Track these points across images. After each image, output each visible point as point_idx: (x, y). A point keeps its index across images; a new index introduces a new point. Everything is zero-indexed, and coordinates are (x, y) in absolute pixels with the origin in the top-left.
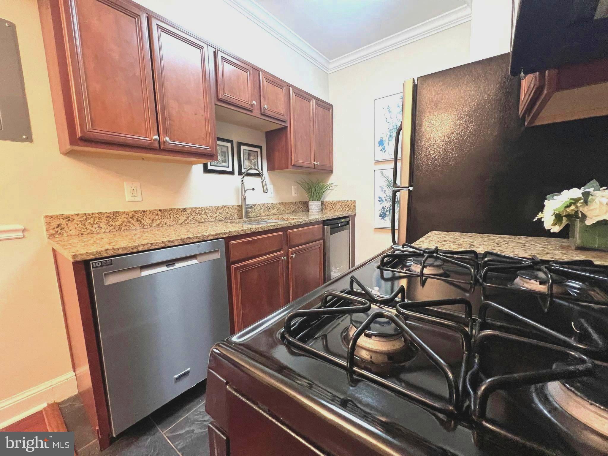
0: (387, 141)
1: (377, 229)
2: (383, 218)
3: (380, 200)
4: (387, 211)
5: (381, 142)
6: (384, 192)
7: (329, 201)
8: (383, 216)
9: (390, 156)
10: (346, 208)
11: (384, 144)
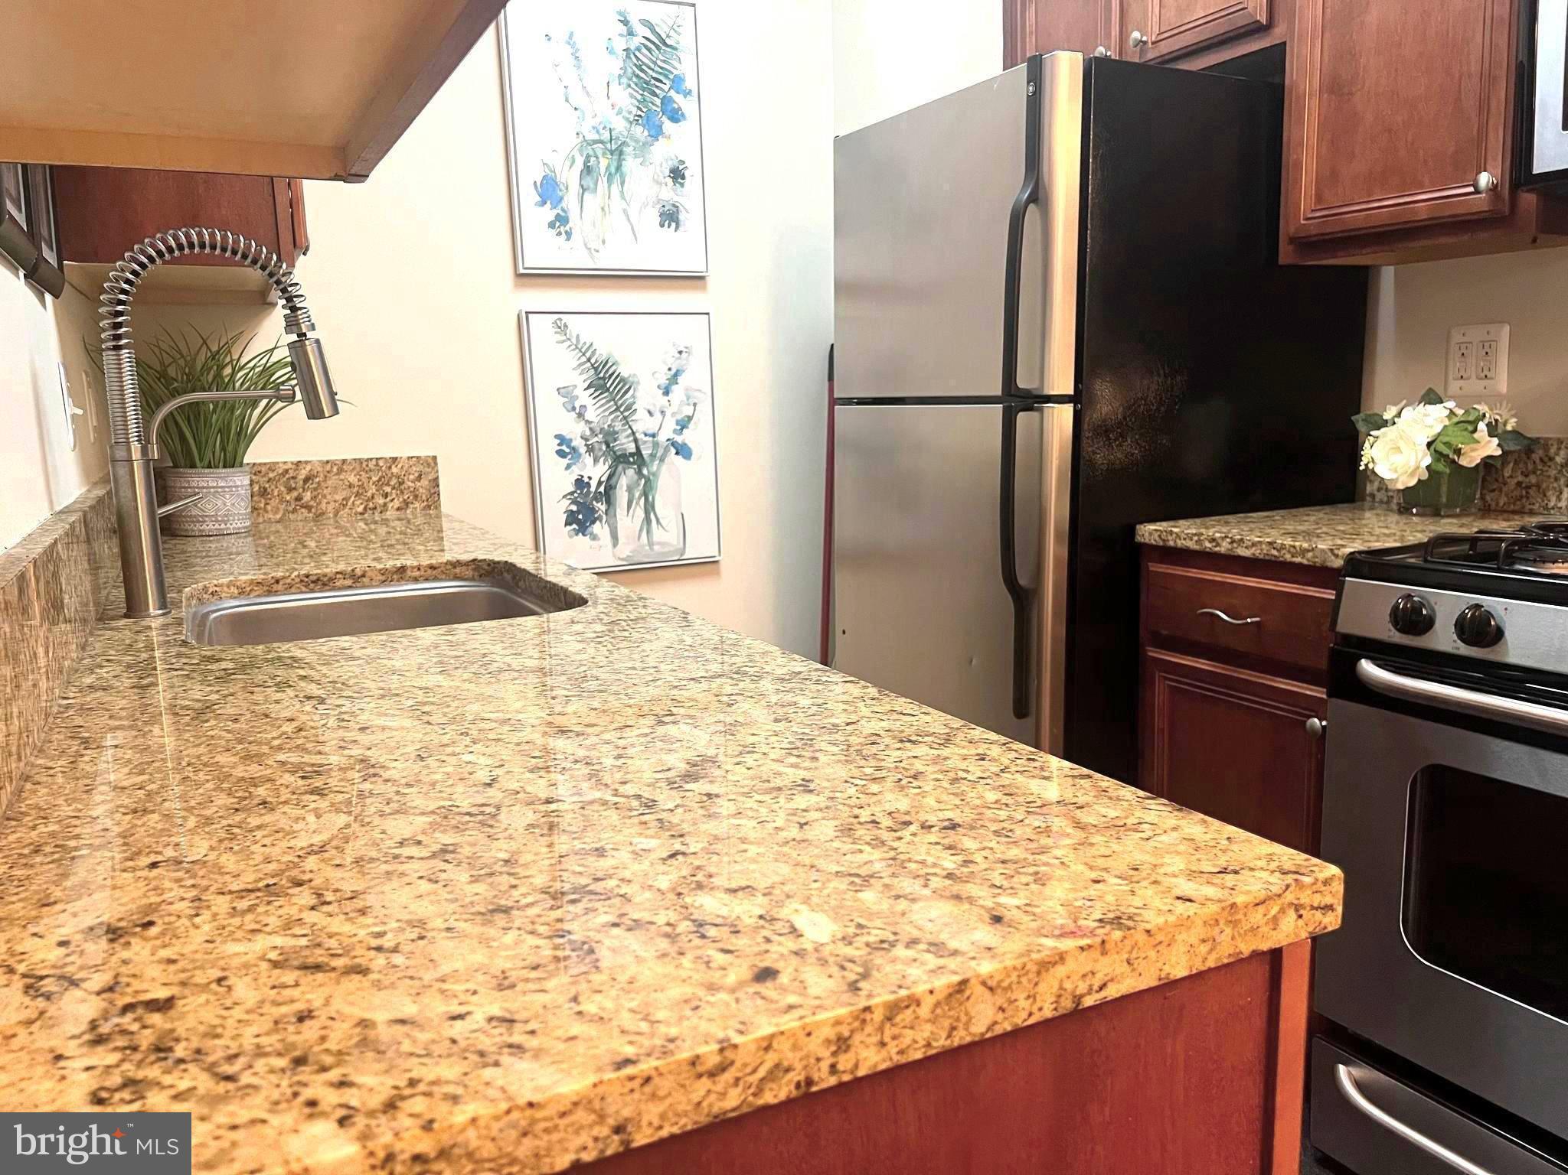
0: (575, 188)
2: (583, 529)
3: (566, 450)
4: (597, 497)
5: (549, 190)
6: (580, 415)
7: (272, 466)
8: (581, 519)
9: (592, 258)
10: (386, 495)
11: (561, 199)
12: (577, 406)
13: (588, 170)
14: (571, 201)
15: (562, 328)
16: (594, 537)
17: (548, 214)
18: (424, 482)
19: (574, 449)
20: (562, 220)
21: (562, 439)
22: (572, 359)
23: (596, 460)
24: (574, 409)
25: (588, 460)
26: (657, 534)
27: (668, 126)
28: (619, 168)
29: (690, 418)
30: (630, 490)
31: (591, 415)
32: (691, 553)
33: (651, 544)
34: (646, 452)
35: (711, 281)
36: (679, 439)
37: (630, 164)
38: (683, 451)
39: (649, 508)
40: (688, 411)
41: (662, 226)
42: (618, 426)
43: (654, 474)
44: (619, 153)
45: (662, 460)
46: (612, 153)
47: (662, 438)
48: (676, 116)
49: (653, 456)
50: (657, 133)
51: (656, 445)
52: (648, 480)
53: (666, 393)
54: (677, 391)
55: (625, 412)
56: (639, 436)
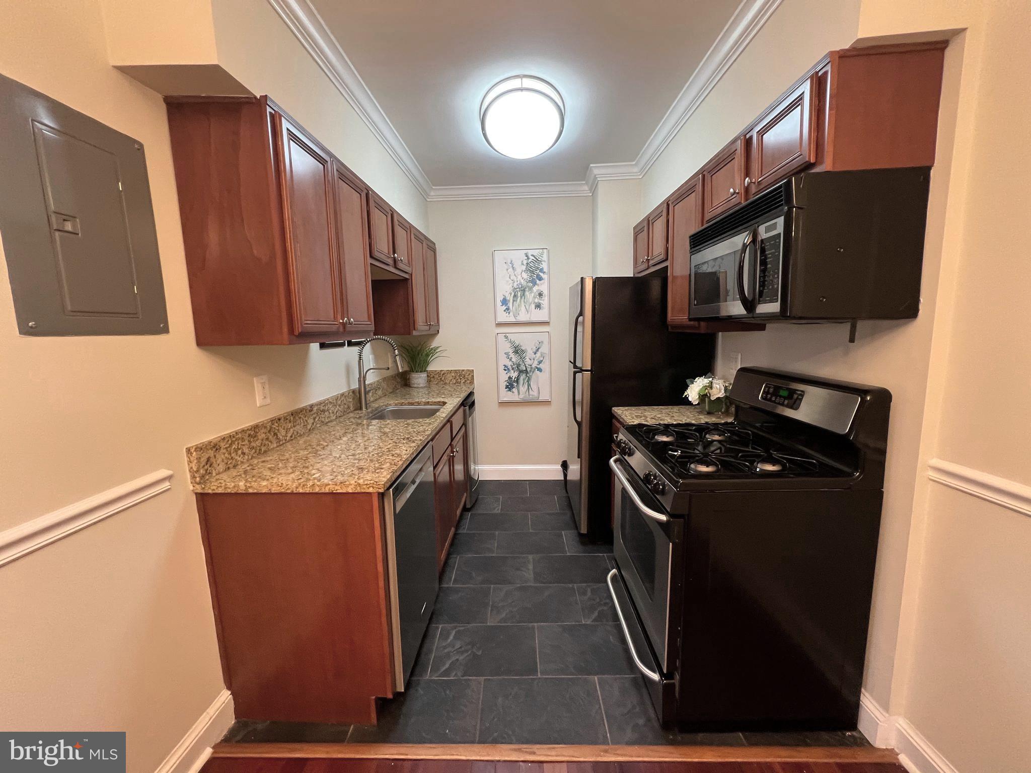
0: (511, 301)
1: (503, 404)
2: (510, 390)
3: (506, 368)
4: (514, 381)
5: (504, 302)
6: (511, 360)
7: (436, 371)
8: (510, 387)
9: (515, 318)
10: (461, 379)
11: (507, 304)
12: (510, 357)
13: (515, 296)
14: (510, 305)
15: (506, 337)
16: (513, 392)
17: (504, 308)
18: (470, 376)
19: (509, 369)
20: (508, 309)
21: (505, 366)
22: (509, 345)
23: (514, 372)
24: (509, 358)
25: (512, 371)
26: (531, 392)
27: (538, 282)
28: (524, 295)
29: (542, 361)
30: (524, 380)
31: (513, 360)
32: (541, 399)
33: (529, 395)
34: (528, 370)
35: (551, 324)
36: (538, 366)
37: (527, 293)
38: (540, 370)
39: (529, 385)
40: (542, 359)
41: (535, 309)
42: (521, 363)
43: (531, 376)
44: (524, 291)
45: (533, 372)
46: (522, 290)
47: (533, 366)
48: (540, 279)
49: (530, 371)
50: (535, 284)
51: (531, 368)
52: (529, 378)
53: (535, 354)
54: (538, 354)
55: (523, 359)
56: (527, 366)
